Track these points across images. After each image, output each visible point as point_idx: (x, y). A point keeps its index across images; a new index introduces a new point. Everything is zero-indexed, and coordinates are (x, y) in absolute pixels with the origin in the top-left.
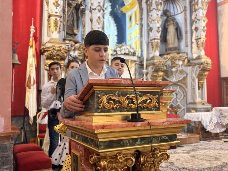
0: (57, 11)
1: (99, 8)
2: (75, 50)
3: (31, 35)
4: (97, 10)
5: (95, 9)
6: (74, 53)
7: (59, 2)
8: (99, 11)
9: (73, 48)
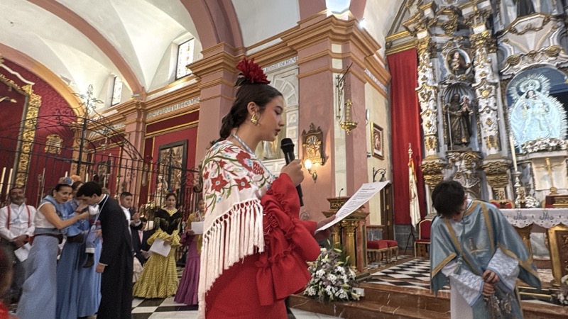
0: (430, 131)
1: (488, 109)
2: (461, 159)
3: (410, 157)
4: (485, 113)
5: (482, 112)
6: (461, 163)
7: (431, 123)
8: (488, 113)
9: (457, 159)
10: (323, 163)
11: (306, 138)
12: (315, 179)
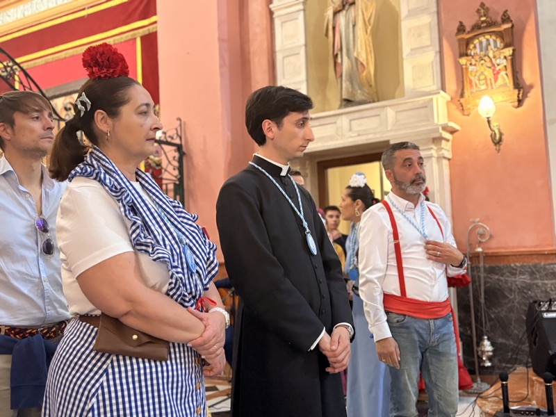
10: (520, 102)
11: (468, 42)
12: (498, 142)
